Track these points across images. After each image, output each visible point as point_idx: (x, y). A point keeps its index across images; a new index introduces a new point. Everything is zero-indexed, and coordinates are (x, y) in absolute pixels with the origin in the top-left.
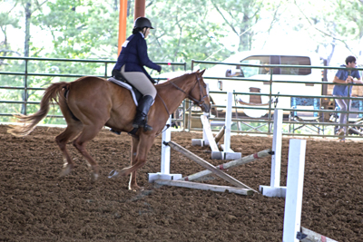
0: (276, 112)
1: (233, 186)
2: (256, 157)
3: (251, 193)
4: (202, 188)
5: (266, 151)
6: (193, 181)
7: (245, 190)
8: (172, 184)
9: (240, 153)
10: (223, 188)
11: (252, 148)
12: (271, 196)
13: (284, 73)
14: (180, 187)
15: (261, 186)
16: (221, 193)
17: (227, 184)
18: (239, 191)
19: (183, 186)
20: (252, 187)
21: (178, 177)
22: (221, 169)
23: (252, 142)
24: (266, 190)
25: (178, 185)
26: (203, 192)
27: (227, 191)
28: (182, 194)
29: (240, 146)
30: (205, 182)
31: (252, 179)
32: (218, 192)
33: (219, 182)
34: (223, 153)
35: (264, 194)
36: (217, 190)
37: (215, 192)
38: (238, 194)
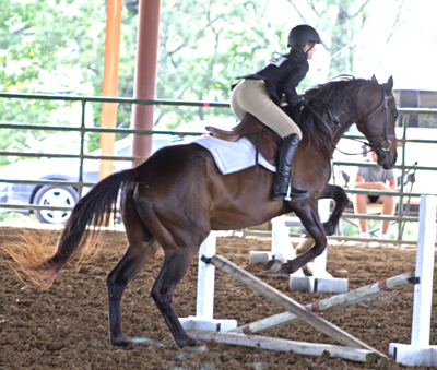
0: (424, 202)
1: (338, 344)
2: (384, 288)
3: (373, 358)
4: (277, 348)
5: (403, 277)
6: (257, 333)
7: (362, 353)
8: (218, 339)
9: (346, 280)
10: (317, 348)
11: (368, 269)
12: (412, 364)
13: (426, 125)
14: (234, 346)
15: (393, 345)
16: (314, 358)
17: (325, 339)
18: (349, 353)
19: (240, 342)
20: (373, 345)
21: (229, 325)
22: (314, 310)
23: (366, 258)
24: (403, 352)
25: (229, 341)
26: (279, 354)
27: (326, 353)
28: (239, 359)
29: (343, 266)
30: (281, 337)
31: (372, 330)
32: (308, 356)
33: (309, 336)
34: (312, 280)
35: (399, 359)
36: (306, 352)
37: (303, 356)
38: (348, 361)
